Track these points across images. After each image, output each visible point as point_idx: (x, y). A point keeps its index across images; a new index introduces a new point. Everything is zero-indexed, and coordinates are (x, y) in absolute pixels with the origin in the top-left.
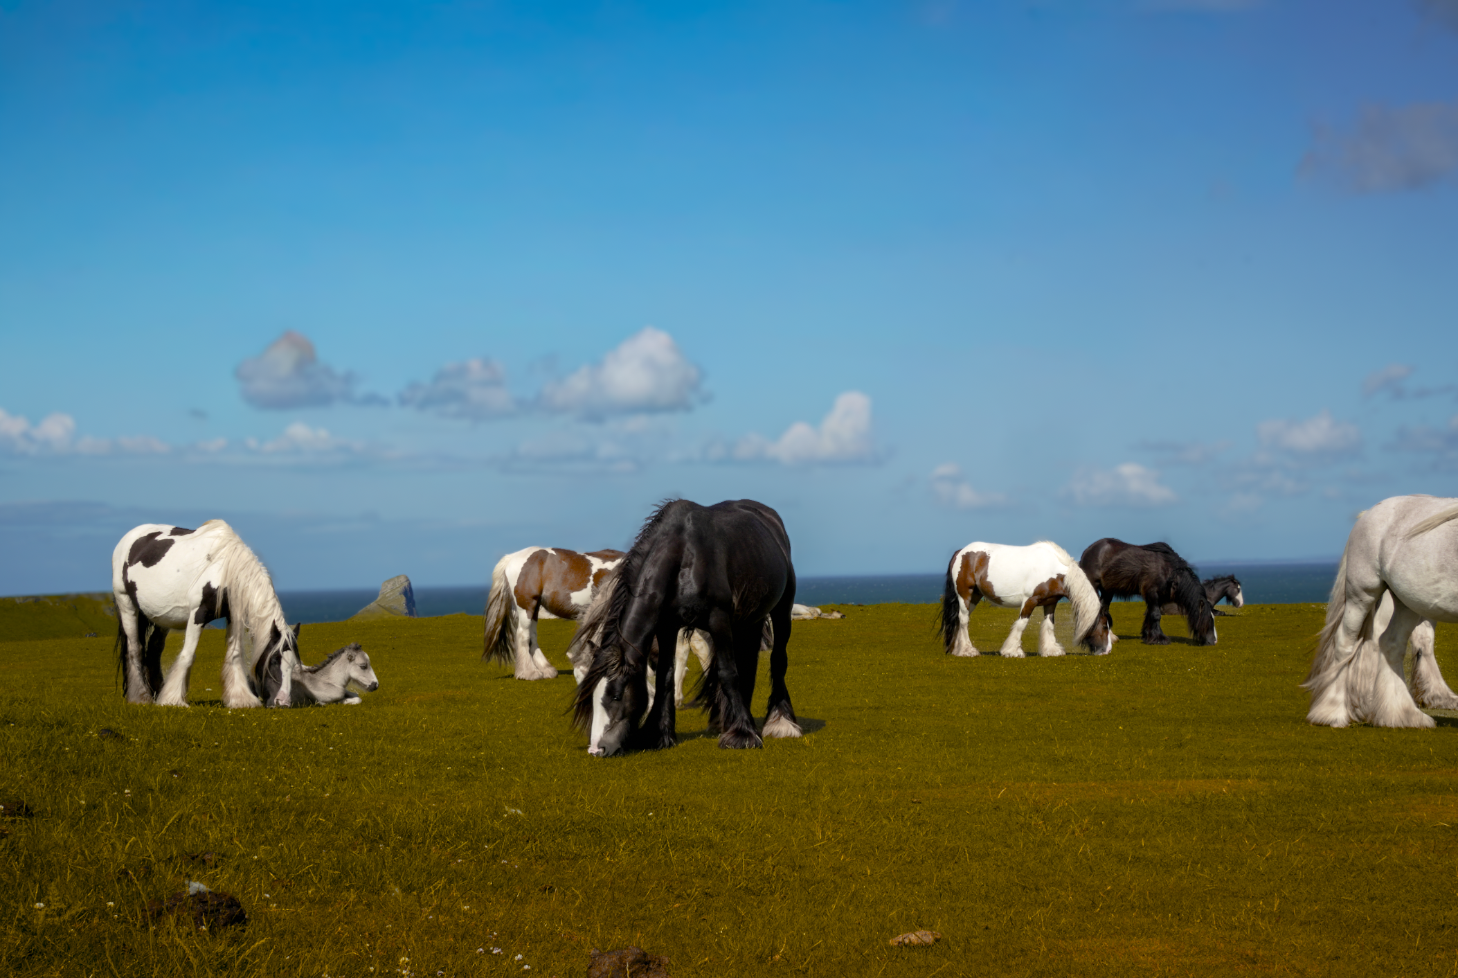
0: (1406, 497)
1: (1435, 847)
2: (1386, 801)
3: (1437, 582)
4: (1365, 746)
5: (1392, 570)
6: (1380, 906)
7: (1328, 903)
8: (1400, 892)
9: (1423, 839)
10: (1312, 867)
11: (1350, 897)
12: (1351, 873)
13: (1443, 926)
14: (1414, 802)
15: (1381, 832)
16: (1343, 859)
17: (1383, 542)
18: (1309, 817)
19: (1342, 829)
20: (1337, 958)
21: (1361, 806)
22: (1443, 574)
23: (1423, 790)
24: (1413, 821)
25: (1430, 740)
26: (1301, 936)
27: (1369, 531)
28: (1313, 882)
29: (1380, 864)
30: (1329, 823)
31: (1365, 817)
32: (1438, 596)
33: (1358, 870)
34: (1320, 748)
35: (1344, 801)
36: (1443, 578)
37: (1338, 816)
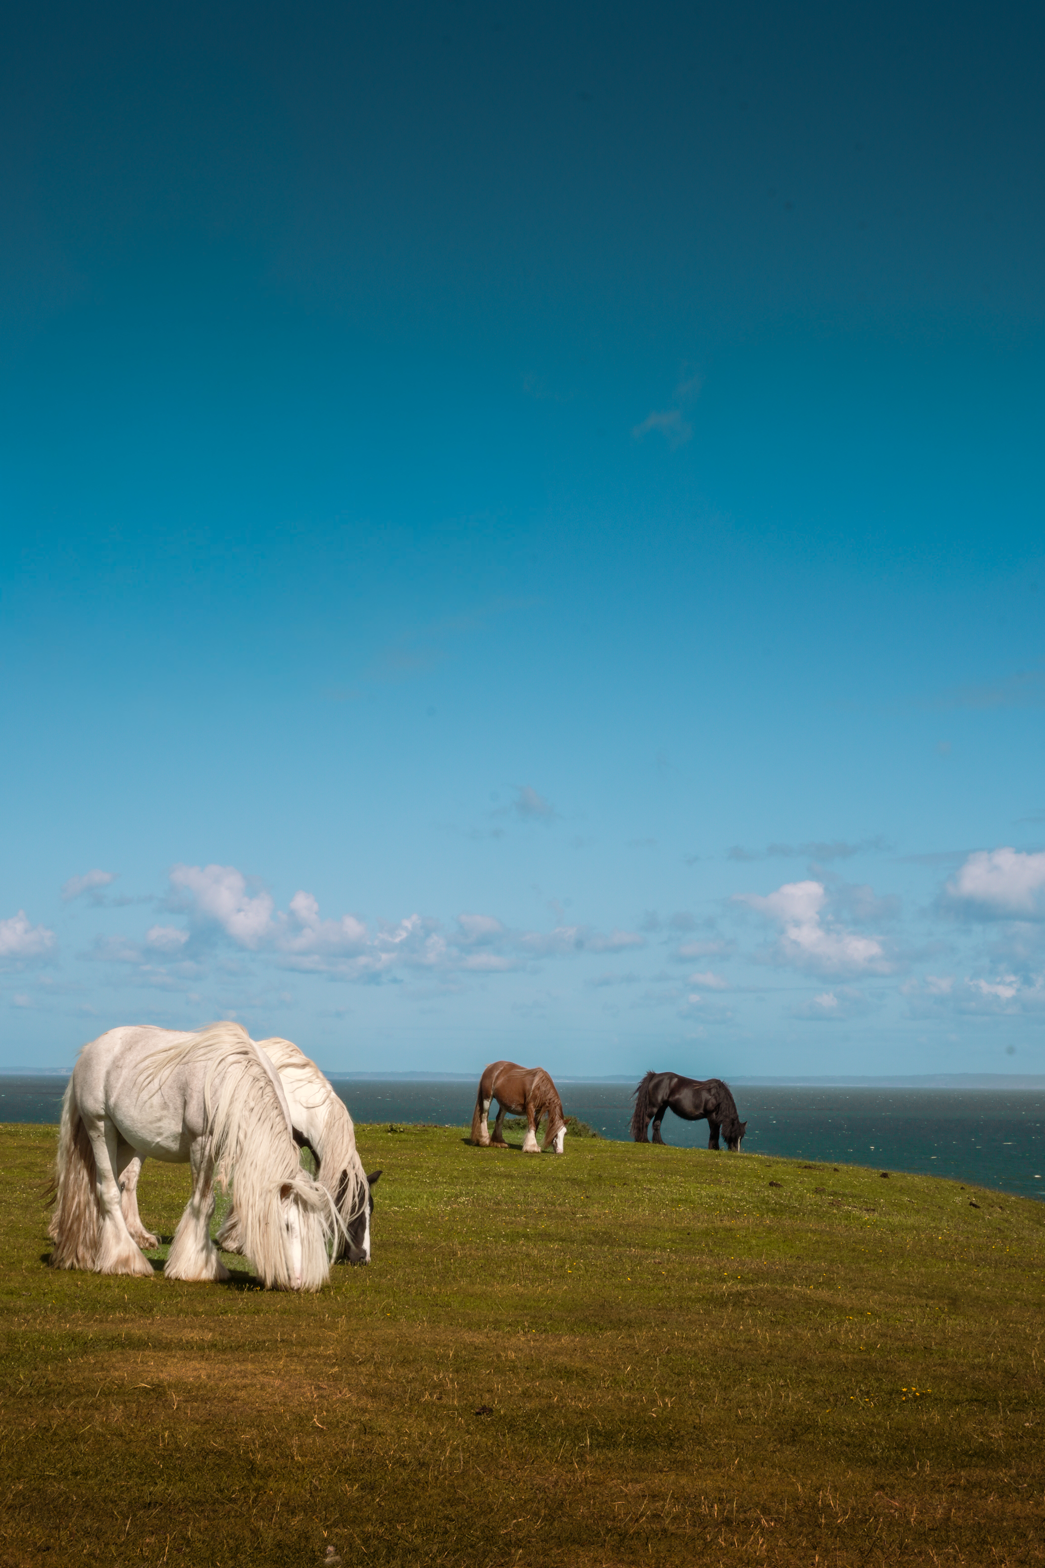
0: (134, 1028)
1: (137, 1412)
2: (85, 1359)
3: (159, 1120)
4: (58, 1291)
5: (116, 1105)
6: (85, 1482)
7: (31, 1480)
8: (105, 1465)
9: (125, 1403)
10: (14, 1438)
11: (53, 1472)
12: (54, 1445)
13: (150, 1504)
14: (114, 1360)
15: (82, 1395)
16: (45, 1428)
17: (108, 1074)
18: (6, 1378)
19: (42, 1392)
20: (48, 1549)
21: (60, 1365)
22: (165, 1113)
23: (123, 1346)
24: (113, 1382)
25: (124, 1284)
26: (10, 1524)
27: (95, 1062)
28: (15, 1456)
29: (83, 1433)
30: (28, 1385)
31: (65, 1378)
32: (160, 1134)
33: (61, 1440)
34: (12, 1293)
35: (41, 1359)
36: (165, 1116)
37: (37, 1377)
